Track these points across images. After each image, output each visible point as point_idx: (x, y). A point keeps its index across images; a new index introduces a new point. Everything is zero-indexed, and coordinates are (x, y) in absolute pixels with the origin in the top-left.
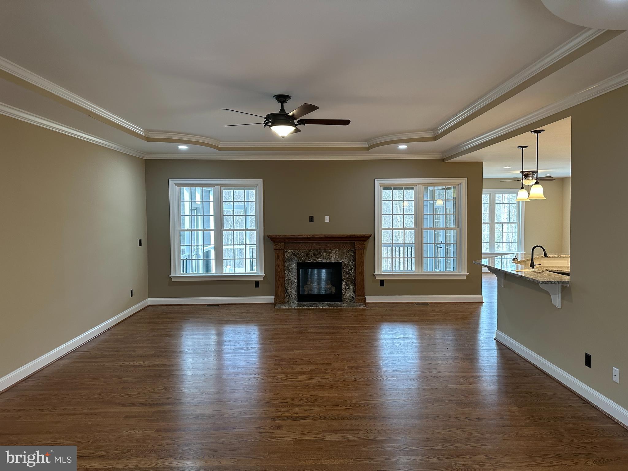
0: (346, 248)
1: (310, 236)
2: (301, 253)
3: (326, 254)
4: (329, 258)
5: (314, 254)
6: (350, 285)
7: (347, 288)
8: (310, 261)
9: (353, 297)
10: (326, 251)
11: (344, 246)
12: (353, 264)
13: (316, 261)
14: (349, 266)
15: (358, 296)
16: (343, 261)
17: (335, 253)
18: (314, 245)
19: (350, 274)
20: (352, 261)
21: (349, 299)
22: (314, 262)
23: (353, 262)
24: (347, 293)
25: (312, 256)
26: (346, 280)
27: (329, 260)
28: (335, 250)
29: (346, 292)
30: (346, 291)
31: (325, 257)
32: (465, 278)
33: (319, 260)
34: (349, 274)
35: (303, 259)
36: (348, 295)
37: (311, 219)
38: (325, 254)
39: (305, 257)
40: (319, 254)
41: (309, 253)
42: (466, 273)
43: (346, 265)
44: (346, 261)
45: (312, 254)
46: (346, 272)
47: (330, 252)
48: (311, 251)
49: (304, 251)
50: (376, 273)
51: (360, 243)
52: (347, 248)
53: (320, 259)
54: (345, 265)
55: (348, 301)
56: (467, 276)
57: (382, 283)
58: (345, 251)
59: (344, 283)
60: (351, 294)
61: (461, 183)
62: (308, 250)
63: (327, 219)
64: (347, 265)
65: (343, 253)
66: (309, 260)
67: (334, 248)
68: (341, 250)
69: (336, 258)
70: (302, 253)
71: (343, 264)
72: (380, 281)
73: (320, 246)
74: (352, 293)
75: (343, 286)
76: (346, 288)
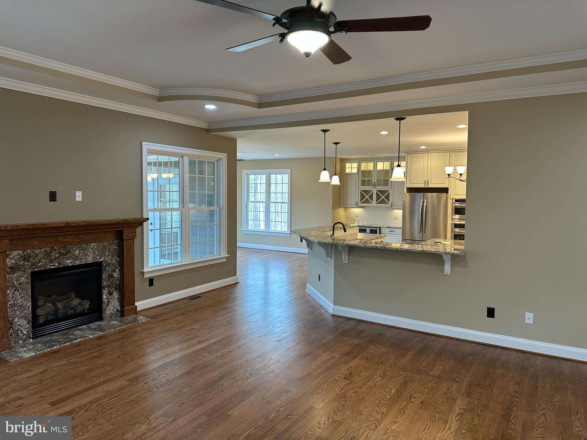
0: (108, 239)
1: (62, 225)
2: (37, 255)
3: (80, 252)
4: (84, 257)
5: (60, 253)
6: (114, 293)
7: (110, 298)
8: (53, 266)
9: (118, 310)
10: (79, 248)
11: (106, 237)
12: (118, 262)
13: (64, 264)
14: (113, 265)
15: (128, 306)
16: (104, 260)
17: (92, 249)
18: (60, 239)
19: (114, 277)
20: (116, 258)
21: (112, 314)
22: (61, 266)
23: (118, 259)
24: (110, 305)
25: (56, 257)
26: (109, 286)
27: (84, 261)
28: (92, 244)
29: (108, 305)
30: (109, 302)
31: (78, 257)
32: (225, 260)
33: (68, 262)
34: (112, 277)
35: (40, 264)
36: (112, 308)
37: (53, 197)
38: (77, 252)
39: (45, 261)
40: (68, 252)
41: (51, 252)
42: (227, 255)
43: (108, 265)
44: (108, 259)
45: (56, 254)
46: (109, 275)
47: (86, 248)
48: (55, 250)
49: (43, 250)
50: (145, 270)
51: (130, 230)
52: (110, 239)
53: (71, 261)
54: (106, 266)
55: (111, 317)
56: (227, 258)
57: (151, 282)
58: (106, 243)
59: (105, 291)
60: (115, 306)
61: (220, 159)
62: (49, 247)
63: (79, 196)
64: (110, 264)
65: (105, 247)
66: (52, 264)
67: (91, 240)
68: (101, 244)
69: (94, 256)
70: (40, 253)
71: (104, 264)
72: (149, 279)
73: (71, 240)
74: (117, 303)
75: (104, 297)
76: (108, 299)
